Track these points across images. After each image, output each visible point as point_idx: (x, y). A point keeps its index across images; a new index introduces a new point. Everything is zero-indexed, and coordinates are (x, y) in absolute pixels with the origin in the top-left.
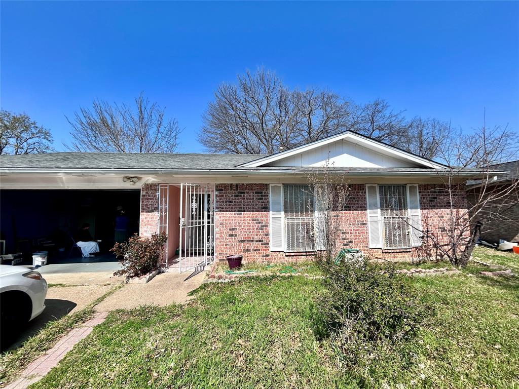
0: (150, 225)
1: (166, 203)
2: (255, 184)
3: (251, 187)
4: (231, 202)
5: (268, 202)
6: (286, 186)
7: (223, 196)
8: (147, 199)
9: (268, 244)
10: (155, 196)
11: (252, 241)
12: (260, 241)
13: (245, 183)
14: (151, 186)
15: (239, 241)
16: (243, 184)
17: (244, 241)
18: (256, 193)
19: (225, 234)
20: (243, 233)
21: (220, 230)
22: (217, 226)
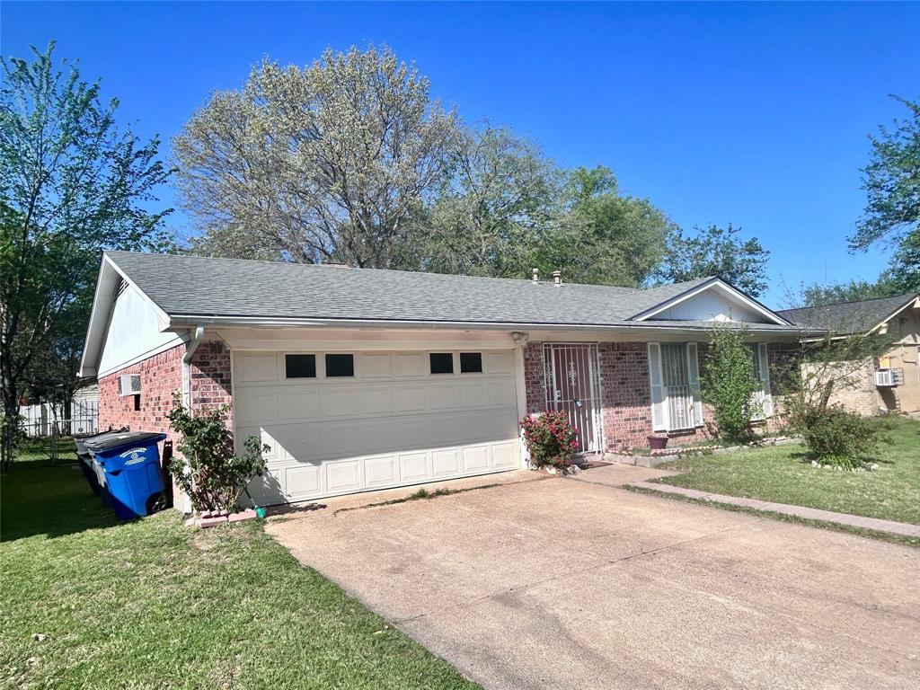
0: (538, 401)
1: (551, 370)
2: (635, 343)
3: (631, 346)
4: (614, 367)
5: (647, 366)
6: (664, 346)
7: (605, 359)
8: (532, 364)
9: (650, 422)
10: (540, 360)
11: (637, 419)
12: (644, 418)
13: (625, 340)
14: (534, 346)
15: (625, 420)
16: (623, 343)
17: (629, 420)
18: (636, 354)
19: (612, 411)
20: (628, 409)
21: (607, 406)
22: (604, 401)
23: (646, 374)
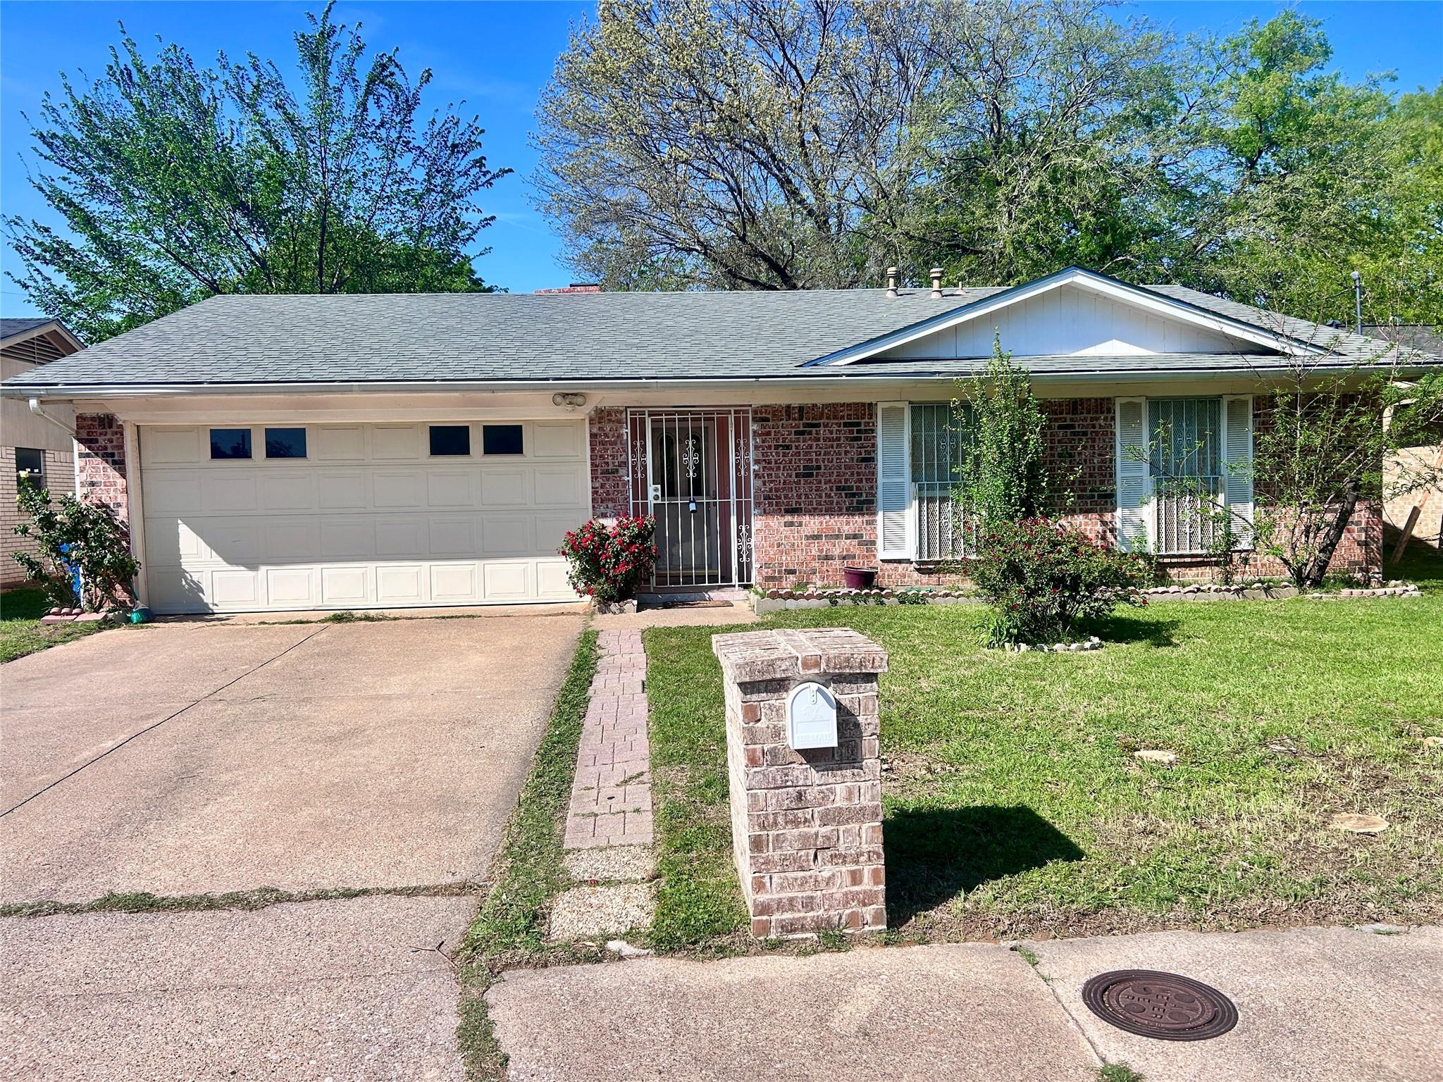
0: (613, 500)
1: (644, 451)
2: (843, 405)
3: (833, 410)
4: (788, 447)
5: (874, 445)
6: (919, 408)
7: (769, 434)
8: (604, 443)
9: (873, 543)
10: (620, 436)
11: (837, 537)
12: (855, 537)
13: (820, 400)
14: (609, 414)
15: (808, 538)
16: (814, 405)
17: (818, 537)
18: (845, 425)
19: (776, 522)
20: (817, 519)
21: (765, 513)
22: (758, 505)
23: (870, 460)
